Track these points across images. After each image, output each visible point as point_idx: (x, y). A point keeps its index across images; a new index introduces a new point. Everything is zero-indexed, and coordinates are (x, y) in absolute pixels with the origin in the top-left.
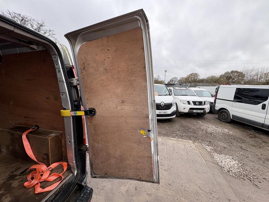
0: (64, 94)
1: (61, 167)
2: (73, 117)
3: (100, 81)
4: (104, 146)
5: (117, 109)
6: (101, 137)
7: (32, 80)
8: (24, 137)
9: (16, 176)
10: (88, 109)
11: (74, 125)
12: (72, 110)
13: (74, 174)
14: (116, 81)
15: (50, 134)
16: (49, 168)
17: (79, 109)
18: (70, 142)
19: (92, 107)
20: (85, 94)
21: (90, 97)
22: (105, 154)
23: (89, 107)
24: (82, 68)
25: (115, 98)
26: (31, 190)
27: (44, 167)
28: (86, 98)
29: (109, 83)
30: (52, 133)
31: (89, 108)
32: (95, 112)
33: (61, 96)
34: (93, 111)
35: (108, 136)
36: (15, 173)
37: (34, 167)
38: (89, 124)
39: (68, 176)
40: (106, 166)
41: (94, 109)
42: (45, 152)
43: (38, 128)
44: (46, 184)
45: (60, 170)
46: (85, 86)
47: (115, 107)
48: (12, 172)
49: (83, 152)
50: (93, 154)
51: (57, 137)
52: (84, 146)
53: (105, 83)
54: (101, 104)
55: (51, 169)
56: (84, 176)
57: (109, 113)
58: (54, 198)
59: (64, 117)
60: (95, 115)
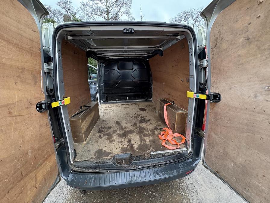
0: (192, 76)
1: (181, 139)
2: (196, 99)
3: (235, 58)
4: (222, 141)
5: (255, 100)
6: (221, 129)
7: (175, 66)
8: (165, 107)
9: (158, 129)
10: (212, 94)
11: (196, 107)
12: (197, 93)
13: (188, 150)
14: (266, 53)
15: (179, 110)
16: (173, 134)
17: (204, 93)
18: (190, 121)
19: (217, 92)
20: (211, 77)
21: (217, 79)
22: (221, 150)
23: (214, 91)
24: (214, 45)
25: (256, 82)
26: (161, 141)
27: (171, 132)
28: (212, 81)
29: (250, 59)
30: (181, 110)
31: (214, 93)
32: (220, 98)
33: (190, 78)
34: (218, 97)
35: (230, 132)
36: (158, 127)
37: (166, 128)
38: (210, 110)
39: (183, 148)
40: (220, 164)
41: (220, 95)
42: (173, 122)
43: (174, 104)
44: (168, 143)
45: (180, 141)
46: (214, 67)
47: (252, 96)
48: (157, 126)
49: (200, 136)
50: (208, 143)
51: (183, 114)
52: (202, 131)
53: (243, 59)
54: (230, 89)
55: (174, 136)
56: (197, 159)
57: (240, 103)
58: (170, 155)
59: (189, 98)
60: (219, 102)
